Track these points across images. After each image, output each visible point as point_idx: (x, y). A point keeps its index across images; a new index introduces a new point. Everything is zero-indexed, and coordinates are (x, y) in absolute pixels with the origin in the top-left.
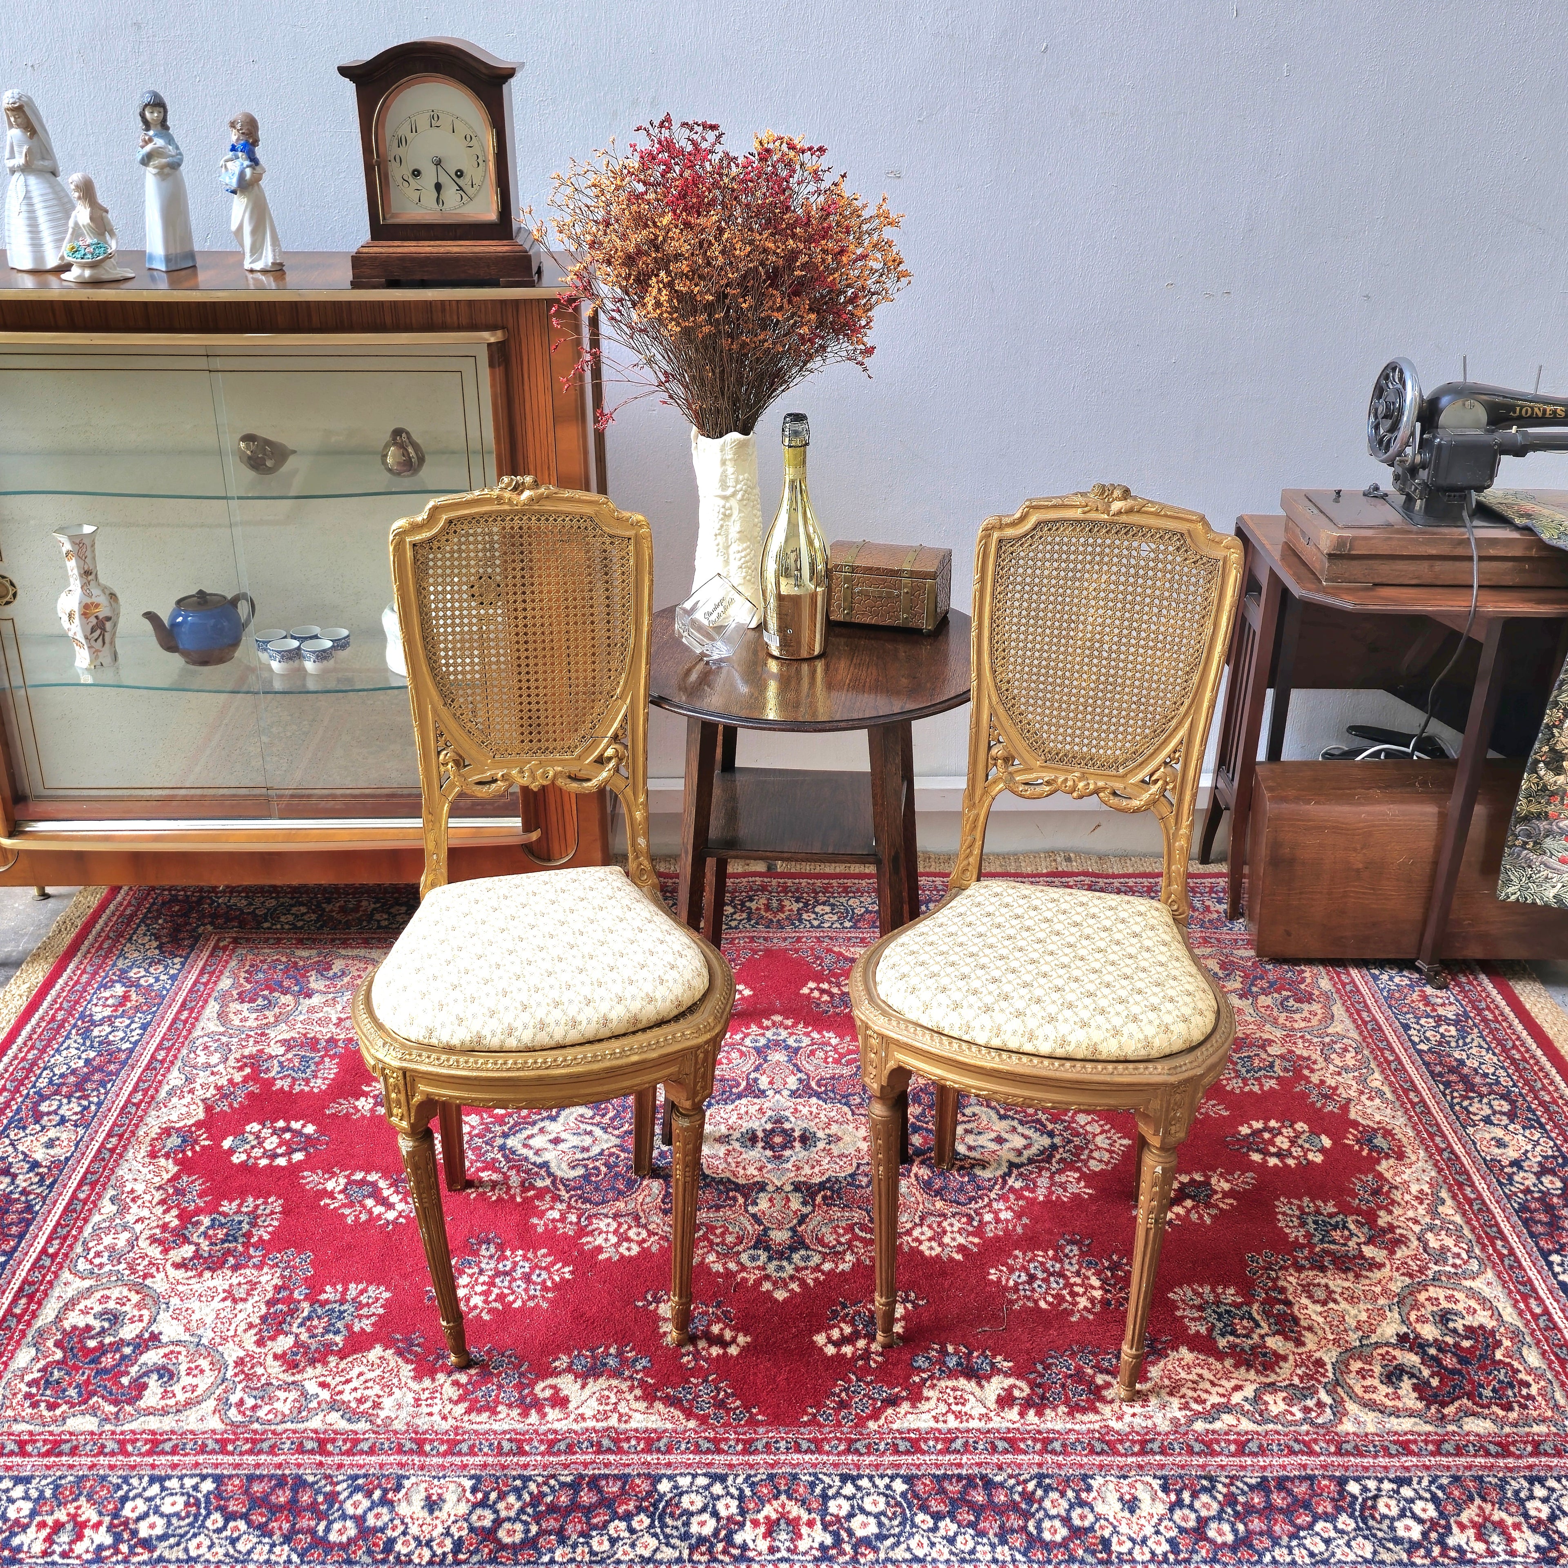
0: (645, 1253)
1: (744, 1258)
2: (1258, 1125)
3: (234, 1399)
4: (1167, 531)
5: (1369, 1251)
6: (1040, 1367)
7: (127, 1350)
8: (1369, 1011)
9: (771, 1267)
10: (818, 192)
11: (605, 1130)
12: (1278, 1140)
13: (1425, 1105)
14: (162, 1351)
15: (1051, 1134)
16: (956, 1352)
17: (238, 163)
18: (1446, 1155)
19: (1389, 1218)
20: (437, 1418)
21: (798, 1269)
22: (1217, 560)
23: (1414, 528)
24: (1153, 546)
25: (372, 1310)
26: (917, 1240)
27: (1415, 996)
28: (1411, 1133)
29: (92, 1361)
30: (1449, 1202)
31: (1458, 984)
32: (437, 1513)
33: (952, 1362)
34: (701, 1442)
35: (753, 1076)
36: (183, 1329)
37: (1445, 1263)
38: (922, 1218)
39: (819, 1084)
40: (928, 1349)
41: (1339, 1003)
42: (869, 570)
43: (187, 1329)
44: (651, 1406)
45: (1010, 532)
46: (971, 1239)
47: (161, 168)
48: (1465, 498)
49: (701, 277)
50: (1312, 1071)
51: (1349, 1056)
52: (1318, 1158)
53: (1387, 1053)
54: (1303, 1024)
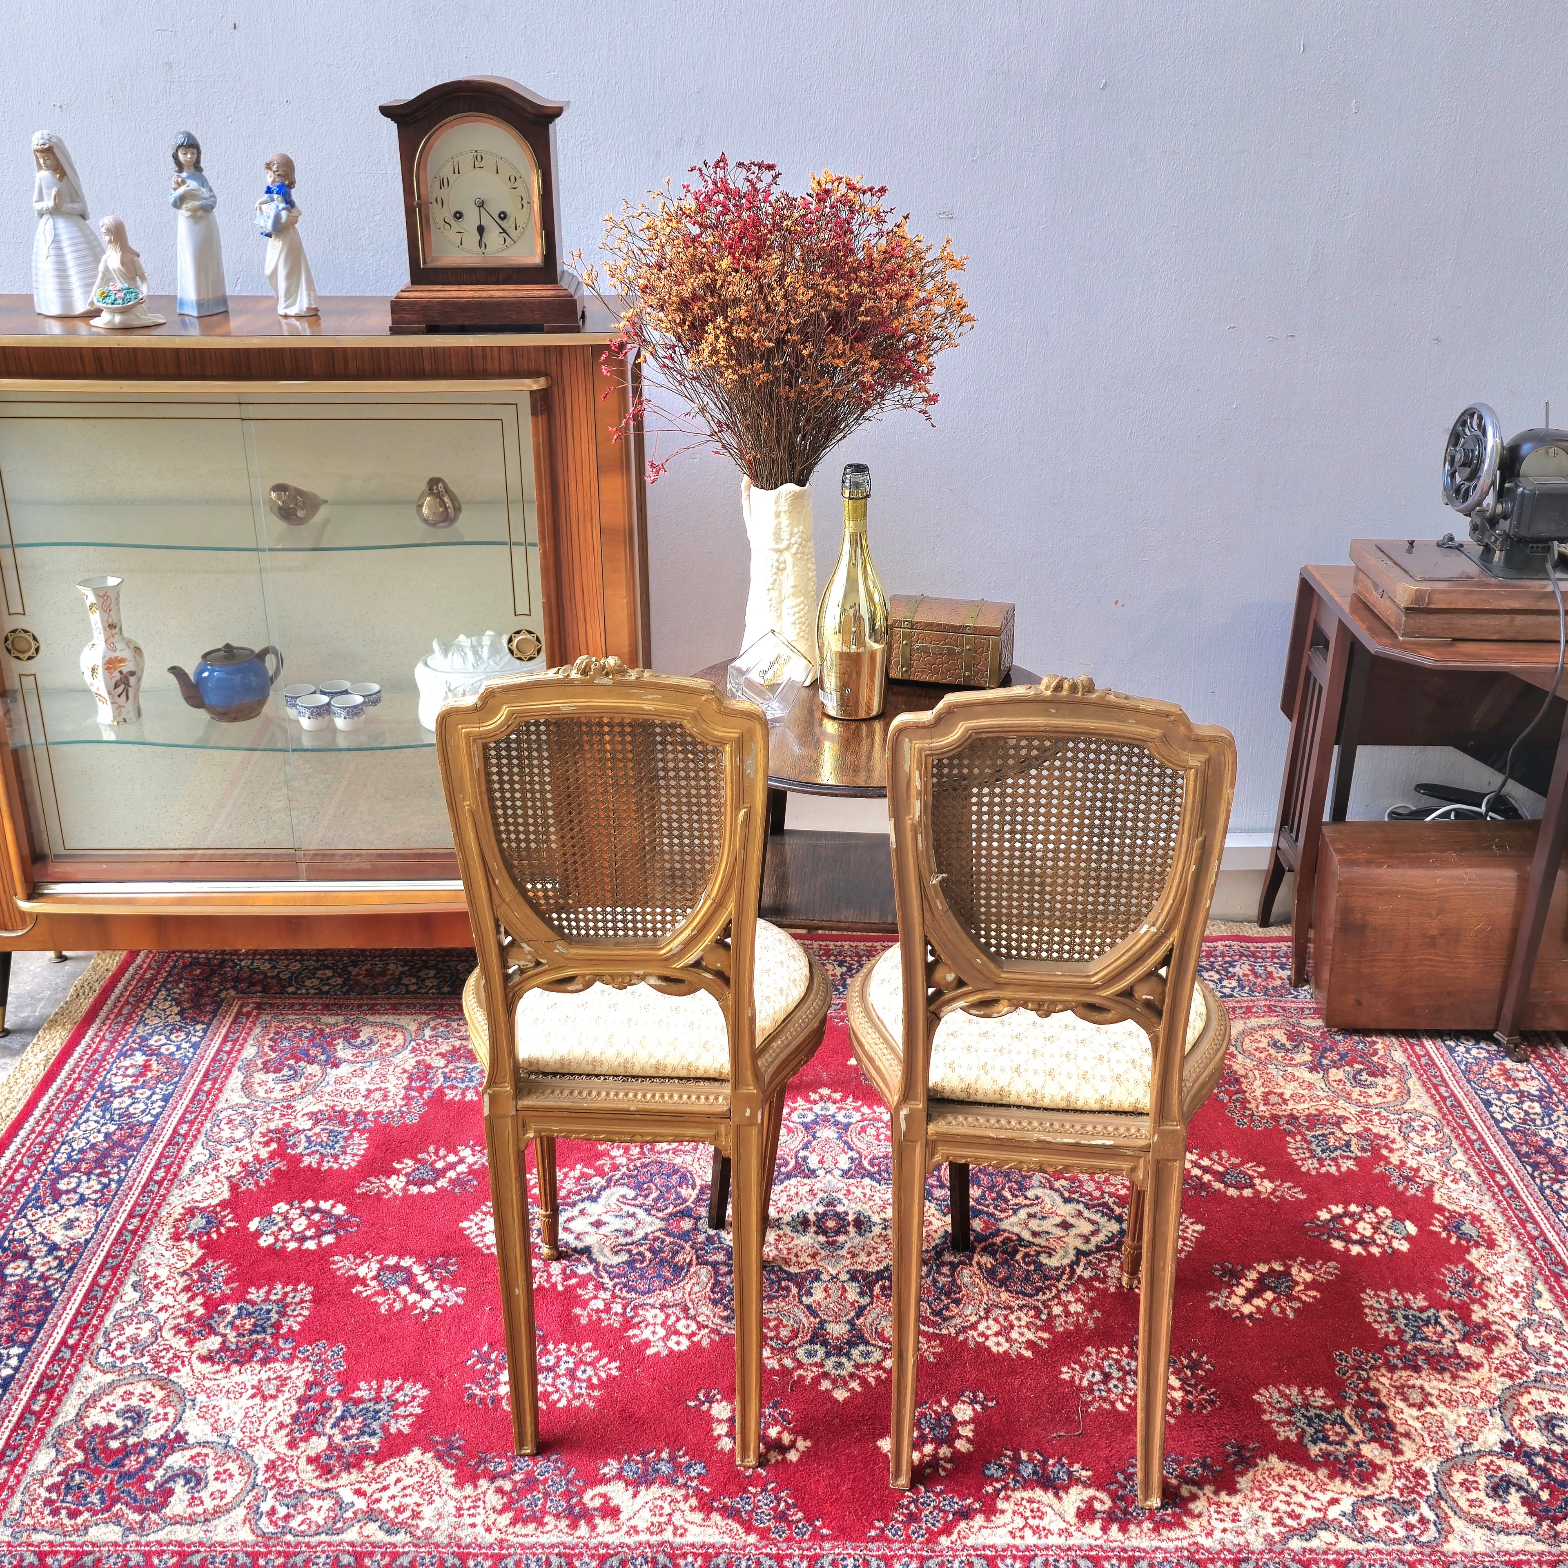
0: (695, 1347)
1: (800, 1353)
2: (1338, 1209)
3: (265, 1507)
5: (1464, 1349)
6: (1121, 1477)
7: (152, 1452)
8: (1447, 1086)
9: (830, 1364)
10: (880, 234)
11: (648, 1211)
12: (1360, 1226)
13: (1514, 1189)
14: (189, 1453)
15: (1119, 1219)
16: (1031, 1460)
17: (273, 205)
18: (1539, 1243)
19: (1483, 1313)
20: (480, 1529)
21: (857, 1366)
23: (1493, 581)
25: (410, 1409)
26: (982, 1334)
27: (1495, 1070)
28: (1501, 1219)
29: (115, 1464)
30: (1546, 1295)
31: (1540, 1057)
33: (1027, 1471)
34: (763, 1559)
35: (802, 1154)
36: (210, 1428)
37: (1547, 1362)
38: (988, 1311)
39: (872, 1164)
40: (1001, 1455)
41: (1415, 1077)
42: (929, 626)
43: (215, 1429)
44: (707, 1518)
46: (1040, 1334)
48: (1549, 549)
49: (760, 323)
50: (1391, 1151)
51: (1429, 1134)
52: (1404, 1247)
53: (1469, 1132)
54: (1378, 1100)
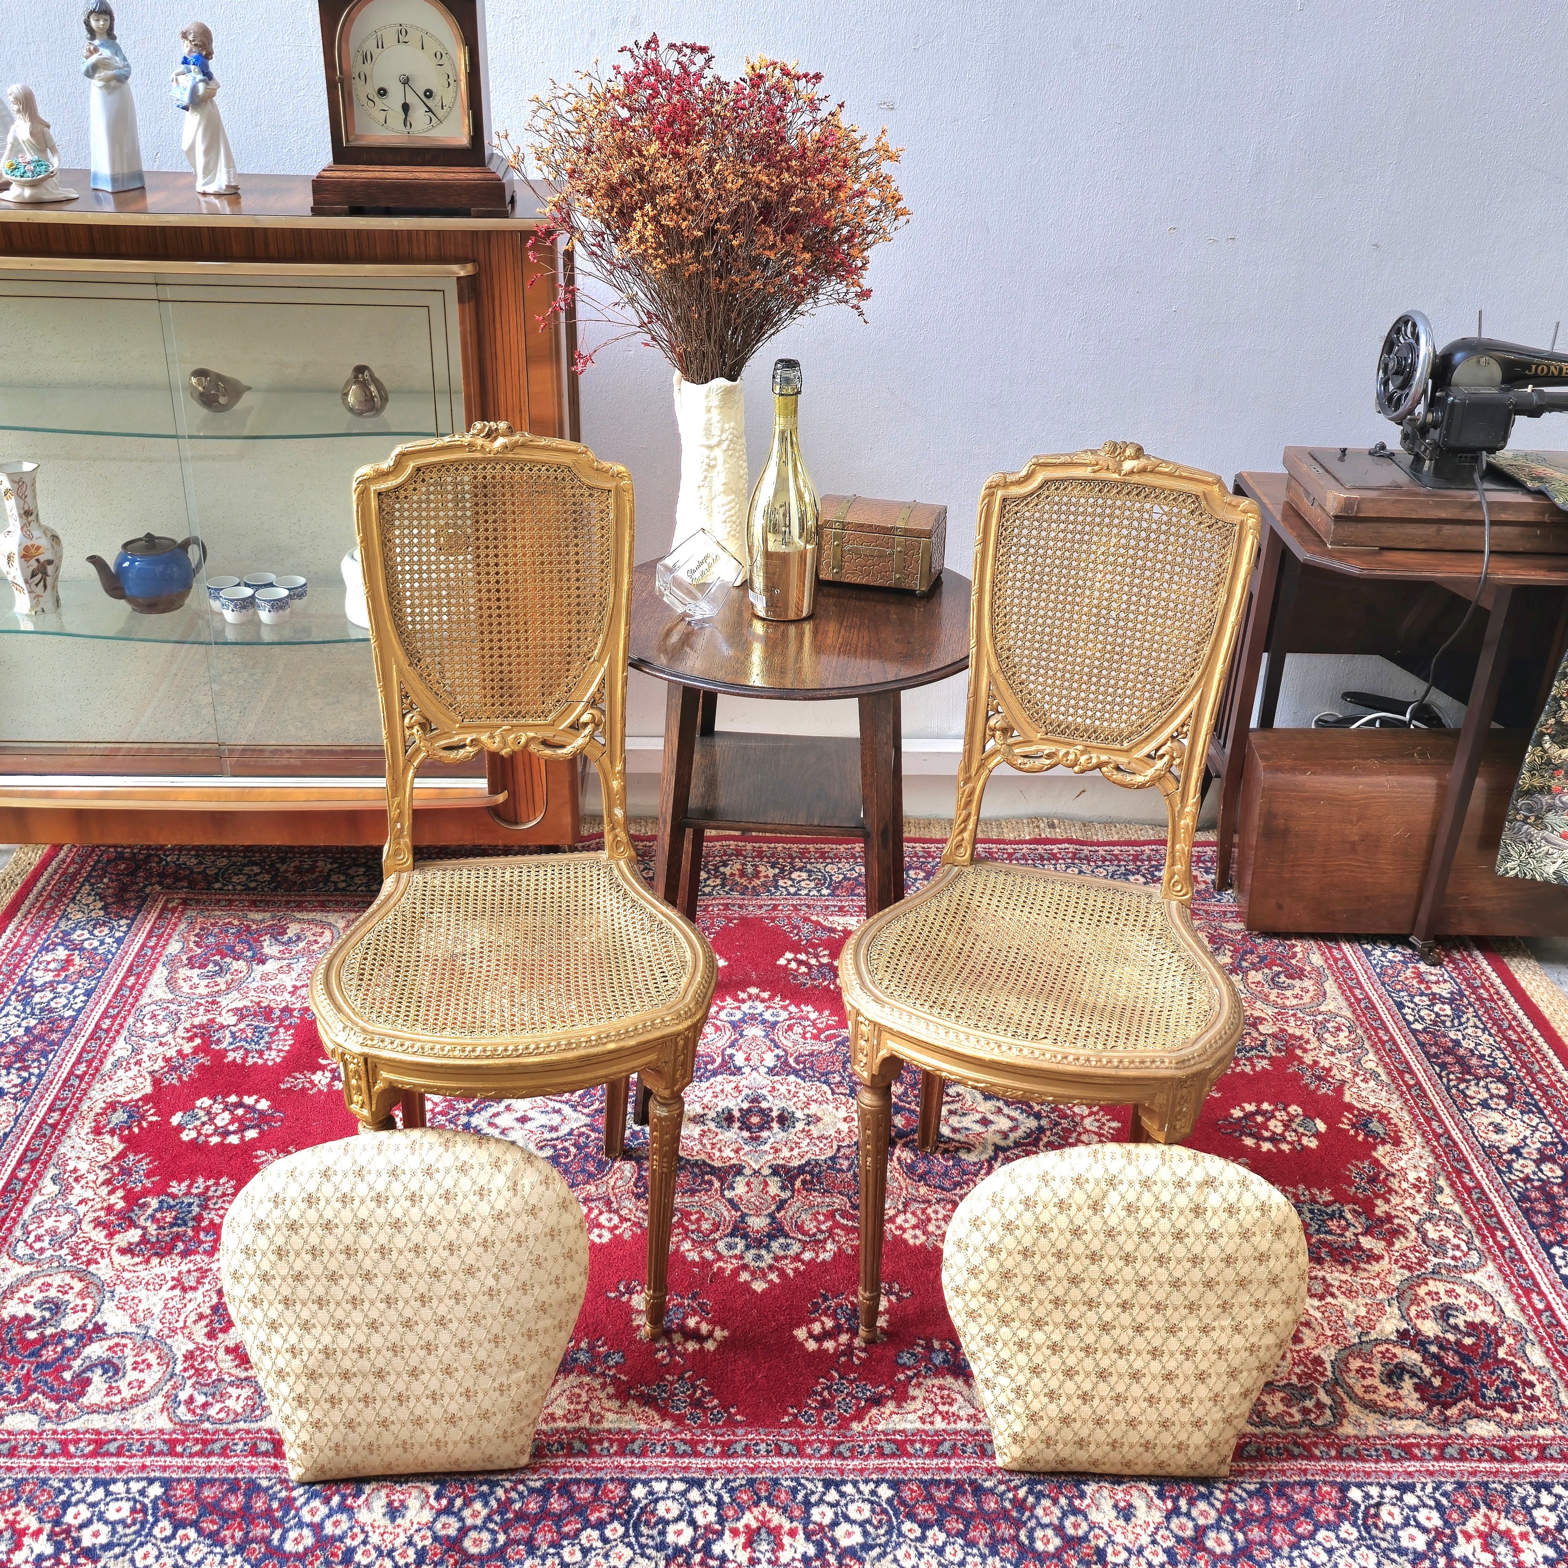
0: (617, 1240)
1: (721, 1246)
2: (1250, 1108)
3: (183, 1396)
4: (1181, 493)
5: (1367, 1242)
7: (69, 1343)
8: (1362, 988)
9: (749, 1256)
10: (815, 123)
11: (574, 1108)
12: (1272, 1124)
13: (1421, 1088)
14: (106, 1344)
15: (1038, 1116)
16: (943, 1349)
17: (190, 77)
18: (1443, 1141)
19: (1386, 1207)
21: (777, 1259)
22: (1233, 525)
23: (1422, 490)
24: (1166, 509)
26: (900, 1228)
27: (1409, 973)
28: (1407, 1117)
29: (32, 1355)
30: (1448, 1190)
31: (1452, 961)
32: (399, 1521)
33: (938, 1359)
34: (677, 1444)
35: (729, 1051)
36: (127, 1320)
37: (1445, 1255)
38: (906, 1205)
39: (797, 1062)
40: (913, 1344)
41: (1331, 979)
42: (860, 527)
43: (133, 1320)
44: (624, 1405)
45: (1015, 491)
47: (107, 80)
48: (1477, 459)
49: (689, 211)
50: (1305, 1051)
51: (1342, 1035)
52: (1313, 1144)
53: (1381, 1033)
54: (1295, 1002)
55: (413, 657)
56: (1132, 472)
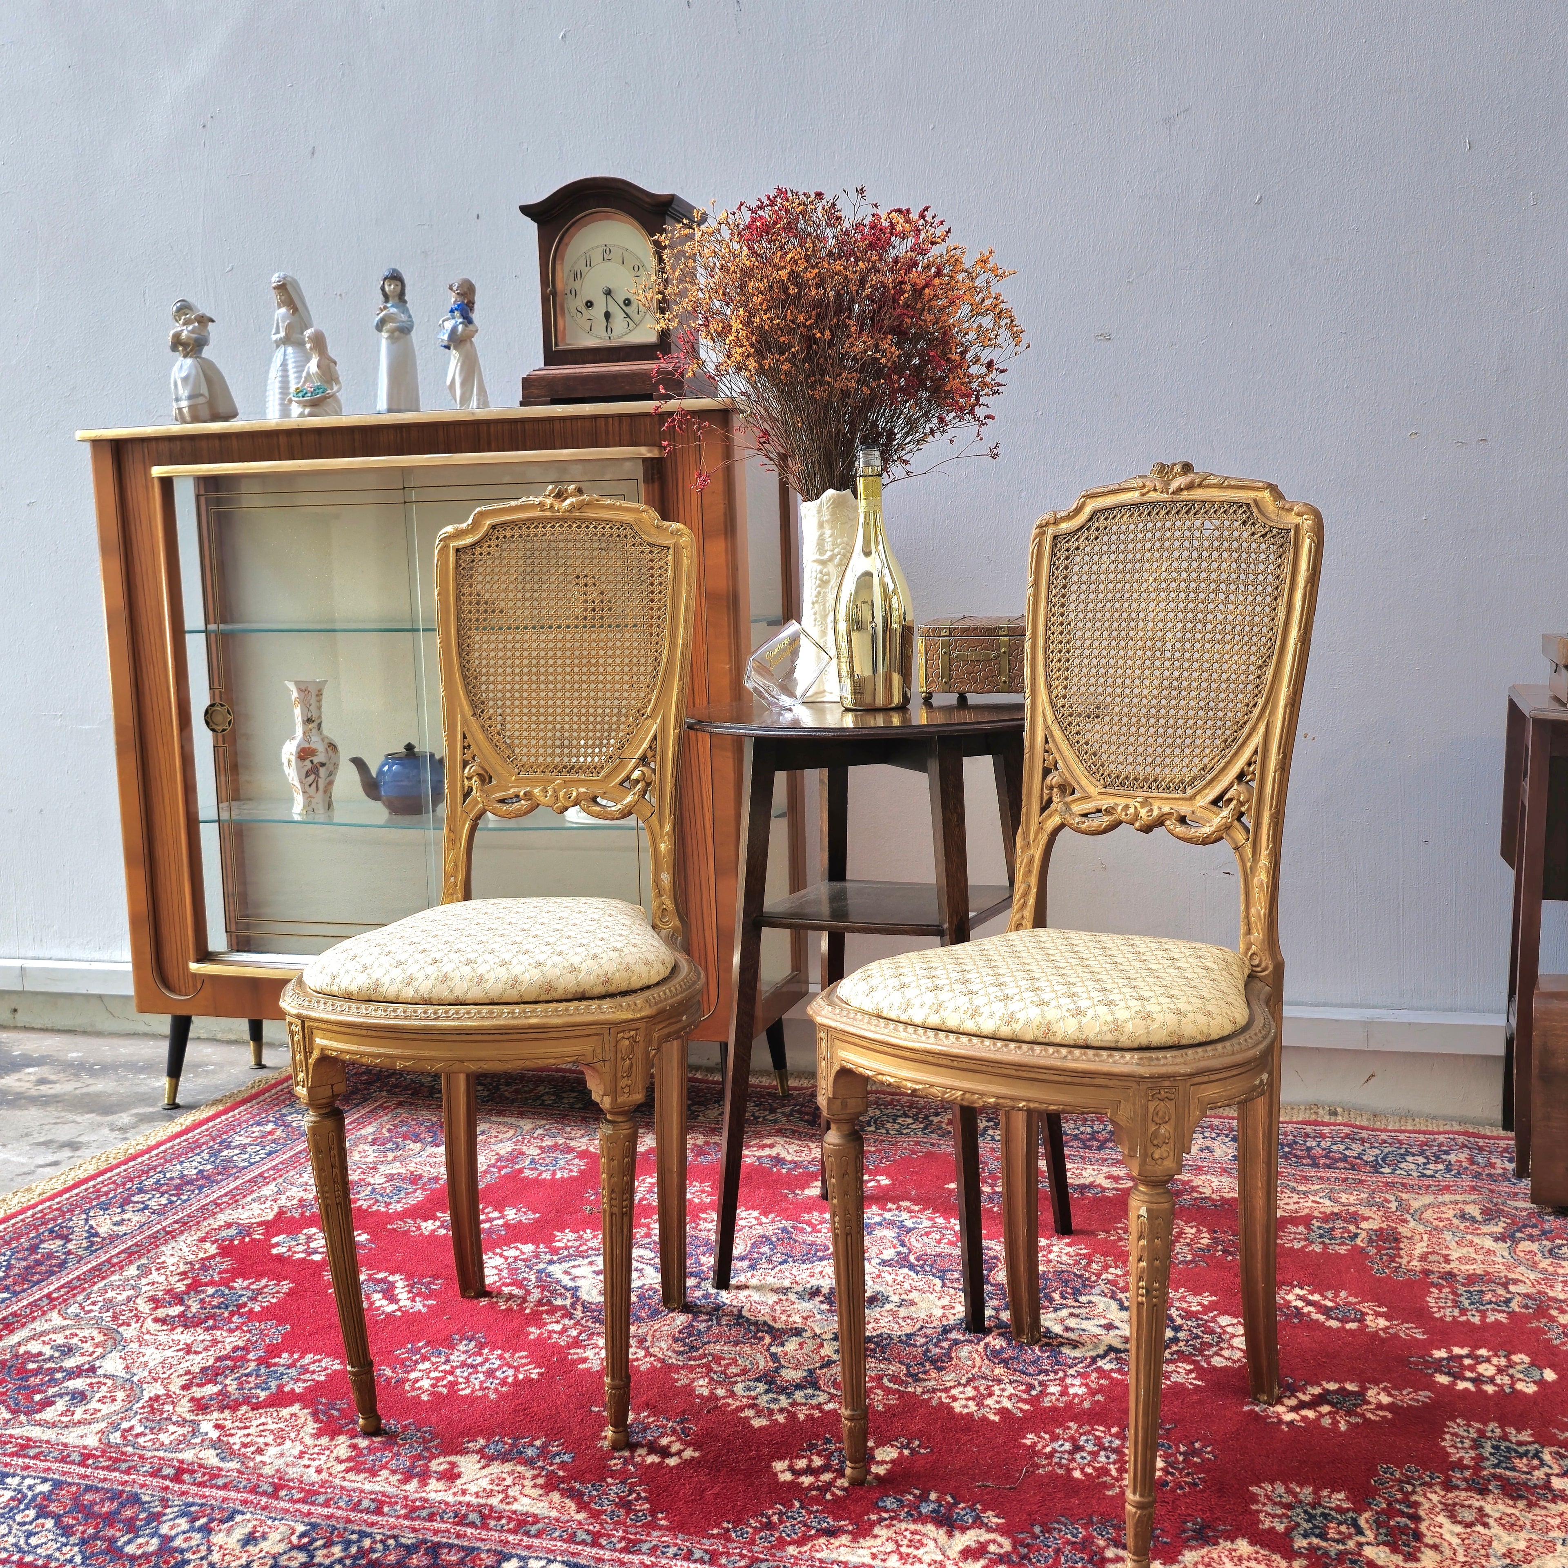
1: (739, 1387)
2: (1461, 1351)
3: (125, 1425)
4: (1231, 503)
5: (1561, 1483)
6: (1037, 1529)
7: (59, 1375)
9: (764, 1399)
12: (1482, 1367)
14: (89, 1380)
16: (939, 1500)
17: (453, 322)
20: (312, 1470)
21: (794, 1404)
22: (1289, 530)
24: (1217, 523)
25: (315, 1376)
26: (952, 1397)
29: (21, 1379)
32: (250, 1548)
33: (927, 1508)
34: (579, 1533)
38: (971, 1380)
39: (918, 1259)
40: (906, 1492)
42: (966, 631)
43: (126, 1367)
44: (545, 1494)
45: (1064, 526)
46: (1020, 1405)
47: (392, 332)
52: (1530, 1389)
55: (478, 707)
56: (1179, 490)
